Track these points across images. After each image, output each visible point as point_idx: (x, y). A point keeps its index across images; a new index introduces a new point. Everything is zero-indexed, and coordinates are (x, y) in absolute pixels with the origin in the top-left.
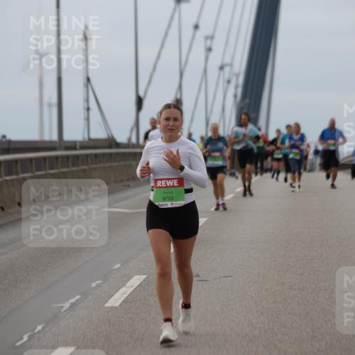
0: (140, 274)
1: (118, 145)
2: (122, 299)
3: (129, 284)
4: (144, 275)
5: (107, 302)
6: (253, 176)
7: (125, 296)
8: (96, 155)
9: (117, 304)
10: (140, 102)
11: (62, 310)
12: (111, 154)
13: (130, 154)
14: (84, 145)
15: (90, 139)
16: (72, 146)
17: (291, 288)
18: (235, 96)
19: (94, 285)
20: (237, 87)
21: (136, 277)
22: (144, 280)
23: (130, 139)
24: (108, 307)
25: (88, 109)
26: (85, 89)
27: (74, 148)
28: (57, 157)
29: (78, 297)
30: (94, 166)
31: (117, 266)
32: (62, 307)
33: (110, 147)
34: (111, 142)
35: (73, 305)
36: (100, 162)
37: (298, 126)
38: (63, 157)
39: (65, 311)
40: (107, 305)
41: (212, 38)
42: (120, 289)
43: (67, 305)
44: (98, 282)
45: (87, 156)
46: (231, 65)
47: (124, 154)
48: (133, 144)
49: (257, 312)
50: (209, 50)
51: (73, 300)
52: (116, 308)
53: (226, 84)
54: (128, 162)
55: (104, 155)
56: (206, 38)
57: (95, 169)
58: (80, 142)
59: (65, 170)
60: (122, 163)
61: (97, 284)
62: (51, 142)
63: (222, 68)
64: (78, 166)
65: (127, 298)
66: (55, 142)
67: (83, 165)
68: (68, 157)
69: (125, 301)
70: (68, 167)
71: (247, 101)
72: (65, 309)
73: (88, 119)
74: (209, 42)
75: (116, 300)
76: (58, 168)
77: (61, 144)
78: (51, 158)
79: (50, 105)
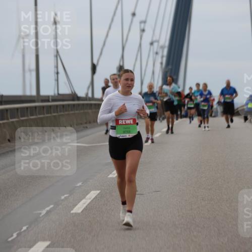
0: (96, 189)
1: (79, 98)
2: (83, 208)
3: (88, 196)
4: (98, 190)
5: (72, 210)
6: (175, 120)
7: (85, 205)
8: (63, 106)
9: (80, 211)
10: (94, 68)
11: (41, 216)
12: (74, 105)
13: (87, 104)
14: (55, 99)
15: (58, 94)
16: (46, 99)
17: (203, 200)
18: (162, 63)
19: (63, 197)
20: (162, 57)
21: (92, 192)
22: (98, 194)
23: (87, 94)
24: (73, 214)
25: (58, 73)
26: (56, 58)
27: (48, 101)
28: (36, 107)
29: (52, 206)
30: (62, 113)
31: (80, 184)
32: (40, 213)
33: (73, 100)
34: (74, 97)
35: (48, 212)
36: (66, 111)
37: (205, 85)
38: (40, 107)
39: (43, 216)
40: (72, 212)
41: (145, 22)
42: (81, 200)
43: (44, 212)
44: (66, 196)
45: (57, 106)
46: (158, 41)
47: (83, 105)
48: (89, 98)
49: (179, 216)
50: (143, 31)
51: (48, 209)
52: (79, 214)
53: (155, 55)
54: (86, 111)
55: (69, 105)
56: (141, 22)
57: (62, 115)
58: (52, 96)
59: (42, 116)
60: (82, 111)
61: (65, 197)
62: (31, 96)
63: (152, 44)
64: (51, 113)
65: (86, 207)
66: (34, 96)
67: (54, 113)
68: (43, 107)
69: (85, 209)
70: (44, 114)
71: (170, 67)
72: (42, 214)
73: (57, 80)
74: (142, 25)
75: (79, 208)
76: (36, 115)
77: (39, 98)
78: (31, 108)
79: (30, 71)
